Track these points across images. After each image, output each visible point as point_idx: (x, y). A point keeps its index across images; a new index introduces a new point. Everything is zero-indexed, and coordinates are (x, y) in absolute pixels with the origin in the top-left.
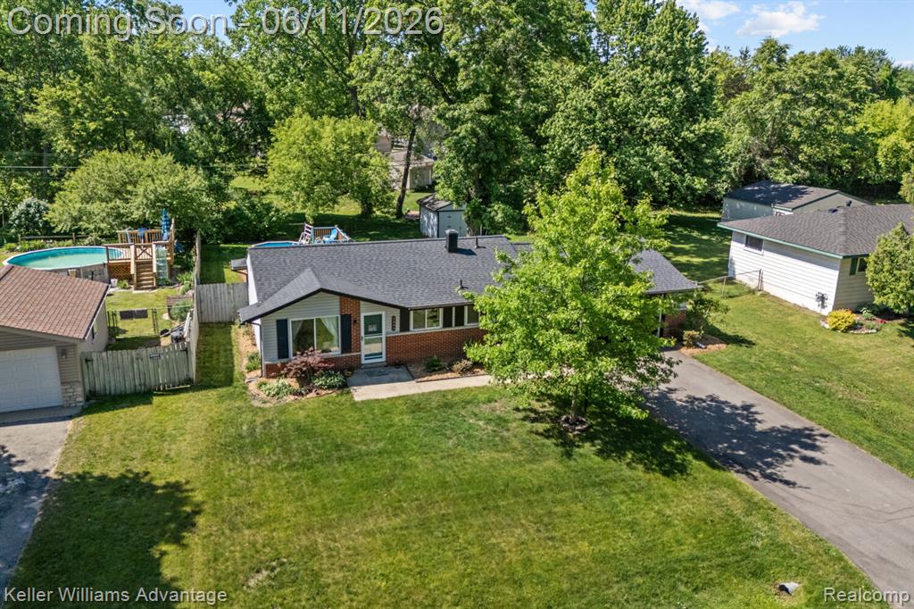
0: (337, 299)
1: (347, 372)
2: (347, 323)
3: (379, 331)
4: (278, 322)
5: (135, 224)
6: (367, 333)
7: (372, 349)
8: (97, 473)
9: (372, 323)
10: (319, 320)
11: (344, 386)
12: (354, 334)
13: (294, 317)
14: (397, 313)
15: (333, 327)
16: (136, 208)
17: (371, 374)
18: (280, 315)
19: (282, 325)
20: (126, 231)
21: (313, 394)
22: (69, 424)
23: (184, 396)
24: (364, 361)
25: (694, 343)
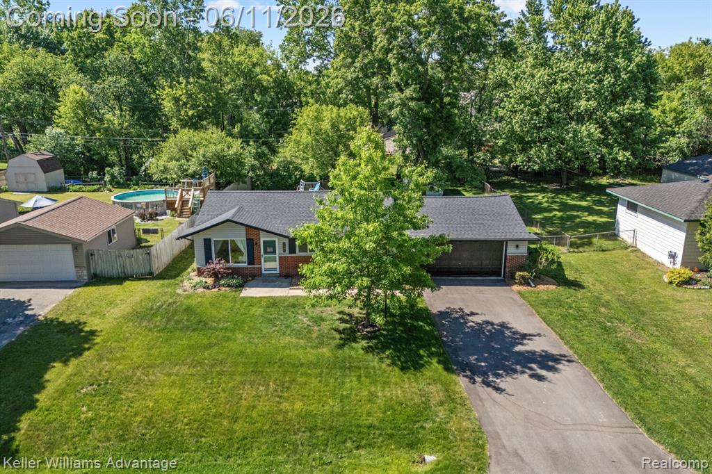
1: (250, 277)
3: (274, 252)
4: (205, 240)
7: (270, 265)
9: (269, 246)
10: (233, 241)
12: (256, 252)
13: (216, 237)
14: (287, 241)
15: (242, 246)
18: (206, 234)
19: (207, 242)
20: (186, 180)
23: (142, 282)
24: (264, 272)
25: (525, 282)
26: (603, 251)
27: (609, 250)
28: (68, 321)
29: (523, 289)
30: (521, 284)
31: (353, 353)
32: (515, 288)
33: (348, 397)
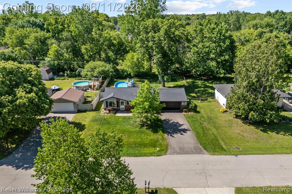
0: (116, 99)
1: (117, 111)
2: (118, 102)
3: (123, 104)
4: (106, 101)
5: (95, 77)
6: (121, 104)
7: (122, 107)
8: (76, 122)
9: (122, 103)
10: (113, 102)
11: (115, 113)
12: (119, 104)
13: (109, 101)
14: (127, 102)
15: (116, 103)
16: (95, 74)
17: (121, 112)
18: (106, 100)
19: (107, 102)
20: (93, 78)
21: (110, 114)
22: (74, 114)
23: (91, 112)
24: (121, 109)
25: (186, 112)
26: (210, 102)
27: (211, 102)
28: (77, 122)
29: (185, 113)
30: (185, 112)
31: (143, 129)
32: (183, 113)
33: (142, 138)
